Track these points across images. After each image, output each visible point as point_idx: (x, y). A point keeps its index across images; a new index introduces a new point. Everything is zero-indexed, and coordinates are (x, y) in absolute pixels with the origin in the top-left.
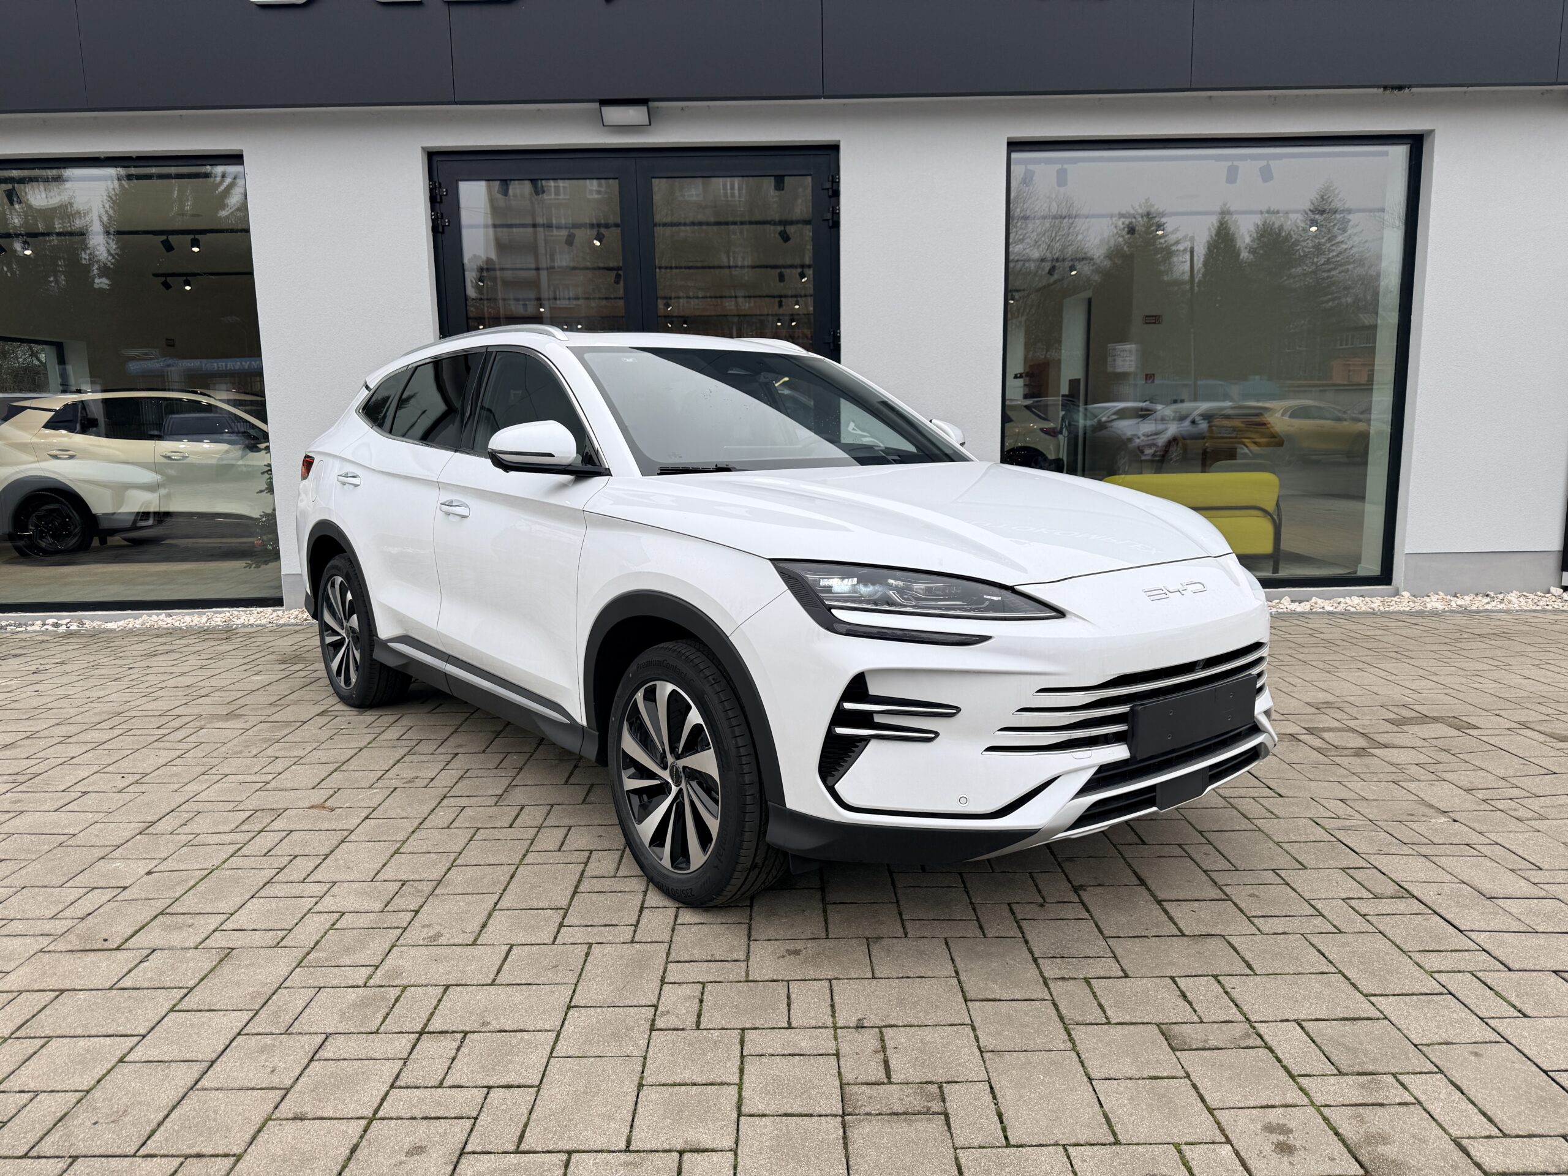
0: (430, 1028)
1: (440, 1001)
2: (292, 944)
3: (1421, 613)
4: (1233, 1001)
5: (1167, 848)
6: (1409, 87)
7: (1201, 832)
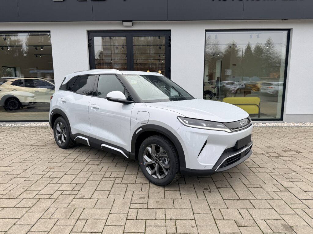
0: (80, 218)
1: (82, 212)
2: (53, 198)
3: (289, 127)
4: (251, 215)
5: (237, 179)
6: (288, 19)
7: (244, 175)
